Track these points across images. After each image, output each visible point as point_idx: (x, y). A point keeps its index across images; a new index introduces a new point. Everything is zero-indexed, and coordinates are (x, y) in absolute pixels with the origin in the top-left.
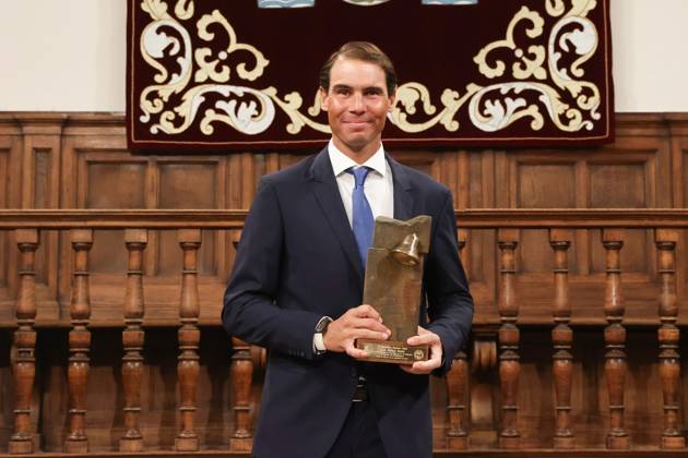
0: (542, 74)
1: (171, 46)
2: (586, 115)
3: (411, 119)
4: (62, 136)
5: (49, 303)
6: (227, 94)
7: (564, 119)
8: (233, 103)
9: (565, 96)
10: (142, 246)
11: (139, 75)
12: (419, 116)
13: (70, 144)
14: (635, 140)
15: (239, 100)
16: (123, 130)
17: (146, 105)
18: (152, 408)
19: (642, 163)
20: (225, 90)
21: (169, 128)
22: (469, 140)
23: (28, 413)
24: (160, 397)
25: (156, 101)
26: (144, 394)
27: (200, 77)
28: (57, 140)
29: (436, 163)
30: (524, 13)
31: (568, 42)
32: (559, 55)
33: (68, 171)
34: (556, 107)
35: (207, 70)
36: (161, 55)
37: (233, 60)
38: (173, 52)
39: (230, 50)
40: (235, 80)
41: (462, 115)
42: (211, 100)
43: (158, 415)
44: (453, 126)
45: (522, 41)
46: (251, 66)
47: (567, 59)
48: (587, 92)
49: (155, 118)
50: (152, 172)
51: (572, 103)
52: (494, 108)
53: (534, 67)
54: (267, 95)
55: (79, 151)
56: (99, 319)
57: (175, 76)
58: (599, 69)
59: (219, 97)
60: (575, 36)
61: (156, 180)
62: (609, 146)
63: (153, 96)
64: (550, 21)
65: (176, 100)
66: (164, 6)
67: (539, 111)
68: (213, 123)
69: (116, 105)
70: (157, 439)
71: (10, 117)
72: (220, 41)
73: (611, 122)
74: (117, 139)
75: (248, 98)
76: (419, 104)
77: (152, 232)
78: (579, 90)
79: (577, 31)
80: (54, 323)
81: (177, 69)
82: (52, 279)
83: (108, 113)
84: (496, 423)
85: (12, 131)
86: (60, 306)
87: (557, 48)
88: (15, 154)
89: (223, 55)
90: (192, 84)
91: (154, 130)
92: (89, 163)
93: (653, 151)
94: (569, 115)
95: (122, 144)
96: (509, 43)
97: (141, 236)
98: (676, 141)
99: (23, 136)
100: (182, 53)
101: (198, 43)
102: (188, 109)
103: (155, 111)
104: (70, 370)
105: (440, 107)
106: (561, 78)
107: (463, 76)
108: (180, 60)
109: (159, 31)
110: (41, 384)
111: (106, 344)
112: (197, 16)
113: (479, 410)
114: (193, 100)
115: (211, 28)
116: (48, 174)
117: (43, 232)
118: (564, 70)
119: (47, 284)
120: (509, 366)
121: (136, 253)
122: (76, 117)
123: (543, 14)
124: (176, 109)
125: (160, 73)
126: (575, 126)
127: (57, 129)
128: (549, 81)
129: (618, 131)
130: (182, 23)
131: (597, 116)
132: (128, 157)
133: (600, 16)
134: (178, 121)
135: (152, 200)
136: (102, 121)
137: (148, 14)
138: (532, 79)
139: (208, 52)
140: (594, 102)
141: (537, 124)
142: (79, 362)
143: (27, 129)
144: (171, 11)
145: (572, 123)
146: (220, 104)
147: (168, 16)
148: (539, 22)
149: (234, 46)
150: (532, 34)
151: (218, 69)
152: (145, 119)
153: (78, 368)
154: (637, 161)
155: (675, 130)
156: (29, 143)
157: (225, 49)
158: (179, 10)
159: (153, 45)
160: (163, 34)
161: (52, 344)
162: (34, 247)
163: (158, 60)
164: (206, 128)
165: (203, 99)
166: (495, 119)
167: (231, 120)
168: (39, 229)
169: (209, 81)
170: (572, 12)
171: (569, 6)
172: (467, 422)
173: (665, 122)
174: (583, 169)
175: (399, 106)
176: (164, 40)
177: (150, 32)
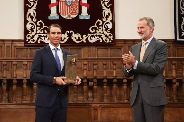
0: (102, 32)
1: (32, 27)
2: (110, 39)
3: (77, 40)
4: (12, 43)
5: (10, 75)
6: (43, 36)
7: (106, 40)
8: (44, 37)
9: (106, 36)
10: (26, 65)
11: (26, 32)
12: (79, 40)
13: (13, 45)
14: (119, 44)
15: (45, 37)
16: (23, 42)
17: (27, 38)
18: (29, 94)
20: (42, 35)
21: (32, 42)
22: (88, 44)
23: (5, 96)
24: (30, 92)
25: (29, 37)
26: (27, 92)
27: (38, 32)
28: (11, 44)
29: (82, 49)
30: (99, 20)
31: (107, 26)
32: (105, 28)
33: (13, 49)
34: (104, 38)
35: (39, 31)
36: (30, 28)
37: (44, 29)
38: (32, 28)
39: (43, 27)
40: (44, 33)
41: (87, 40)
42: (40, 37)
43: (30, 96)
44: (85, 42)
45: (98, 26)
47: (107, 29)
48: (110, 35)
49: (29, 40)
50: (29, 50)
51: (108, 37)
52: (92, 38)
53: (101, 31)
55: (15, 46)
56: (19, 78)
57: (33, 32)
58: (113, 31)
60: (108, 25)
61: (29, 52)
62: (114, 45)
63: (29, 36)
64: (103, 22)
65: (33, 37)
66: (31, 19)
67: (101, 39)
68: (40, 41)
69: (22, 37)
70: (30, 100)
71: (2, 40)
72: (41, 25)
73: (115, 41)
74: (22, 44)
76: (79, 37)
77: (29, 62)
78: (109, 35)
79: (108, 24)
80: (10, 78)
81: (33, 31)
82: (10, 70)
83: (20, 39)
84: (93, 97)
85: (3, 42)
86: (12, 75)
87: (105, 27)
88: (3, 46)
89: (42, 28)
90: (36, 34)
91: (29, 42)
92: (17, 48)
93: (123, 46)
94: (107, 40)
95: (23, 45)
96: (96, 26)
97: (26, 63)
98: (127, 44)
99: (4, 43)
100: (34, 28)
101: (37, 26)
103: (29, 39)
104: (13, 87)
105: (83, 38)
106: (105, 33)
107: (87, 32)
108: (34, 29)
109: (30, 24)
110: (8, 90)
111: (20, 82)
112: (37, 21)
113: (90, 94)
114: (36, 37)
115: (40, 23)
116: (9, 51)
117: (8, 62)
118: (106, 31)
119: (9, 71)
120: (95, 87)
121: (25, 66)
122: (15, 40)
123: (102, 20)
124: (33, 38)
125: (30, 32)
126: (108, 42)
127: (11, 42)
128: (103, 33)
129: (116, 42)
130: (34, 22)
131: (112, 40)
132: (24, 47)
133: (113, 21)
134: (34, 41)
135: (29, 56)
136: (19, 41)
137: (28, 21)
138: (100, 33)
139: (39, 28)
140: (111, 37)
141: (101, 41)
142: (15, 86)
143: (5, 42)
144: (32, 20)
145: (107, 41)
146: (41, 38)
147: (31, 21)
148: (101, 22)
150: (100, 24)
151: (41, 31)
152: (27, 40)
153: (14, 87)
154: (120, 48)
155: (127, 42)
156: (6, 45)
157: (42, 27)
158: (34, 20)
159: (29, 26)
160: (31, 24)
161: (10, 82)
162: (6, 65)
163: (30, 29)
164: (39, 42)
165: (38, 37)
166: (93, 40)
167: (43, 41)
168: (7, 61)
169: (39, 33)
170: (107, 20)
171: (107, 19)
172: (88, 97)
173: (125, 41)
174: (109, 50)
175: (75, 38)
176: (31, 26)
177: (28, 24)
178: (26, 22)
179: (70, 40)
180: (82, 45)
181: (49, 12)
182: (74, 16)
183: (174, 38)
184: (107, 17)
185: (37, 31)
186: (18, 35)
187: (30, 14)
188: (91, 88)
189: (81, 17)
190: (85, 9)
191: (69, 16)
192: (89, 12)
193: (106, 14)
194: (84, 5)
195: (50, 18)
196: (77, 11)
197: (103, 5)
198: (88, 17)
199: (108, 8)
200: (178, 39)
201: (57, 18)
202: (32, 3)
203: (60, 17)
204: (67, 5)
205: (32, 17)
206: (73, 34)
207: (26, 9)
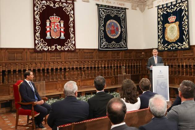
3: (59, 49)
9: (72, 47)
11: (35, 45)
12: (60, 49)
14: (77, 51)
16: (34, 50)
20: (43, 46)
21: (38, 50)
22: (64, 51)
28: (28, 51)
29: (61, 53)
30: (69, 40)
34: (71, 48)
35: (42, 44)
37: (44, 43)
40: (44, 45)
41: (64, 49)
42: (42, 47)
44: (63, 50)
45: (68, 42)
46: (46, 44)
47: (72, 44)
48: (74, 47)
49: (37, 49)
50: (36, 54)
51: (73, 48)
52: (66, 48)
53: (69, 44)
54: (47, 47)
58: (74, 45)
59: (43, 47)
60: (73, 42)
62: (75, 51)
63: (37, 47)
64: (71, 40)
65: (39, 47)
72: (43, 42)
73: (76, 49)
75: (45, 47)
76: (60, 48)
81: (39, 44)
83: (33, 48)
90: (40, 46)
92: (31, 53)
96: (67, 42)
101: (41, 42)
102: (40, 48)
105: (62, 48)
106: (72, 45)
107: (64, 45)
112: (40, 39)
114: (40, 47)
115: (42, 40)
125: (37, 45)
126: (73, 50)
128: (71, 46)
133: (75, 40)
134: (39, 49)
135: (36, 57)
141: (70, 50)
144: (38, 39)
154: (77, 53)
156: (25, 51)
159: (37, 42)
164: (42, 50)
166: (66, 49)
167: (44, 49)
173: (80, 49)
174: (73, 54)
176: (38, 41)
177: (36, 41)
178: (35, 40)
179: (56, 49)
180: (62, 51)
181: (46, 35)
182: (58, 37)
183: (98, 48)
184: (72, 38)
185: (40, 44)
186: (31, 46)
187: (37, 36)
189: (61, 38)
190: (62, 34)
191: (55, 37)
192: (64, 35)
193: (72, 37)
194: (62, 32)
195: (47, 38)
196: (59, 35)
197: (70, 32)
198: (64, 38)
199: (73, 34)
200: (100, 49)
201: (50, 38)
202: (38, 30)
203: (52, 37)
204: (54, 31)
205: (38, 37)
206: (58, 46)
207: (35, 33)
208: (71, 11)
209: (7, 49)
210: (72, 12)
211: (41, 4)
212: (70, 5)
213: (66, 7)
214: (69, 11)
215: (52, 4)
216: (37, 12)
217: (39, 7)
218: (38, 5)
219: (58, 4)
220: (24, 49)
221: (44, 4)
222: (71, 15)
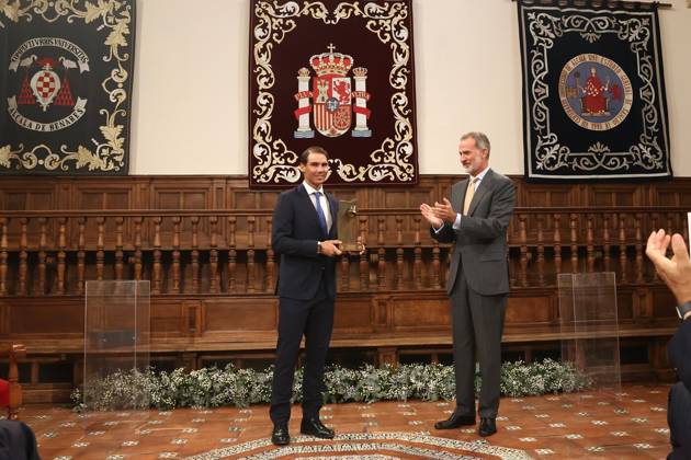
0: (394, 161)
1: (264, 152)
2: (409, 175)
3: (348, 177)
4: (226, 183)
5: (223, 241)
7: (402, 177)
8: (286, 171)
9: (402, 169)
10: (253, 222)
11: (253, 162)
12: (351, 176)
13: (229, 186)
14: (425, 184)
15: (288, 171)
16: (247, 181)
17: (255, 172)
18: (259, 277)
19: (428, 192)
20: (283, 167)
21: (263, 180)
22: (368, 184)
23: (215, 280)
24: (262, 274)
25: (259, 171)
26: (256, 273)
27: (274, 162)
28: (225, 185)
29: (357, 194)
30: (388, 140)
31: (403, 150)
32: (399, 155)
33: (229, 194)
34: (399, 173)
35: (277, 160)
37: (286, 156)
38: (265, 154)
39: (285, 153)
40: (286, 163)
41: (366, 175)
42: (278, 170)
43: (261, 280)
44: (363, 179)
45: (387, 149)
46: (292, 158)
47: (403, 155)
48: (409, 167)
49: (259, 177)
50: (258, 196)
51: (404, 171)
52: (376, 173)
53: (391, 159)
55: (232, 189)
56: (239, 247)
57: (265, 162)
58: (414, 159)
59: (281, 169)
60: (405, 148)
61: (259, 199)
62: (417, 186)
63: (258, 169)
64: (397, 143)
65: (266, 170)
66: (262, 138)
67: (393, 174)
68: (279, 179)
69: (245, 172)
70: (261, 287)
71: (208, 177)
72: (281, 149)
73: (418, 177)
74: (245, 184)
75: (291, 170)
76: (351, 171)
77: (258, 219)
78: (407, 166)
79: (406, 146)
80: (223, 249)
81: (266, 160)
82: (224, 233)
83: (242, 175)
84: (378, 282)
85: (209, 182)
86: (227, 242)
87: (399, 152)
88: (210, 189)
89: (282, 155)
90: (271, 165)
91: (258, 181)
92: (236, 193)
93: (431, 188)
95: (247, 186)
96: (382, 150)
97: (253, 219)
98: (439, 184)
99: (213, 183)
100: (268, 154)
101: (273, 150)
102: (270, 174)
103: (259, 174)
104: (230, 265)
105: (358, 173)
106: (400, 162)
107: (367, 162)
108: (267, 157)
109: (260, 146)
110: (220, 268)
111: (242, 255)
112: (273, 141)
113: (372, 277)
114: (272, 170)
115: (278, 145)
116: (222, 197)
117: (219, 218)
118: (401, 160)
119: (221, 234)
120: (382, 263)
121: (251, 225)
122: (232, 177)
123: (394, 140)
124: (266, 174)
125: (260, 161)
126: (405, 179)
127: (224, 181)
128: (396, 164)
129: (420, 181)
130: (268, 143)
131: (413, 176)
132: (249, 190)
133: (414, 141)
134: (267, 178)
135: (258, 206)
136: (240, 178)
137: (256, 141)
138: (390, 163)
139: (277, 154)
140: (412, 171)
141: (392, 178)
143: (214, 181)
144: (264, 139)
146: (281, 172)
147: (263, 141)
148: (393, 143)
149: (286, 151)
150: (390, 147)
151: (281, 160)
152: (255, 177)
153: (232, 265)
154: (426, 191)
155: (439, 181)
156: (215, 186)
157: (283, 152)
158: (267, 139)
159: (258, 151)
161: (223, 255)
162: (216, 223)
163: (259, 156)
164: (277, 181)
165: (275, 170)
166: (378, 177)
167: (285, 178)
168: (218, 216)
169: (277, 164)
170: (404, 140)
171: (403, 138)
172: (368, 282)
173: (436, 178)
174: (408, 194)
175: (344, 172)
176: (262, 150)
177: (256, 147)
178: (252, 143)
179: (335, 177)
180: (357, 185)
181: (296, 125)
182: (343, 132)
183: (523, 173)
184: (403, 133)
186: (239, 167)
187: (260, 128)
188: (374, 266)
189: (355, 134)
190: (362, 119)
191: (333, 132)
192: (369, 124)
193: (402, 128)
194: (361, 110)
195: (297, 135)
196: (349, 123)
197: (395, 111)
198: (368, 134)
199: (405, 117)
200: (531, 175)
201: (311, 135)
202: (264, 108)
203: (317, 133)
204: (329, 111)
205: (264, 135)
206: (341, 166)
207: (253, 119)
208: (398, 28)
209: (152, 178)
210: (404, 33)
211: (281, 16)
212: (395, 7)
213: (377, 17)
214: (390, 32)
215: (322, 11)
216: (265, 45)
217: (269, 27)
218: (267, 19)
219: (344, 7)
220: (211, 178)
221: (290, 13)
222: (399, 46)
